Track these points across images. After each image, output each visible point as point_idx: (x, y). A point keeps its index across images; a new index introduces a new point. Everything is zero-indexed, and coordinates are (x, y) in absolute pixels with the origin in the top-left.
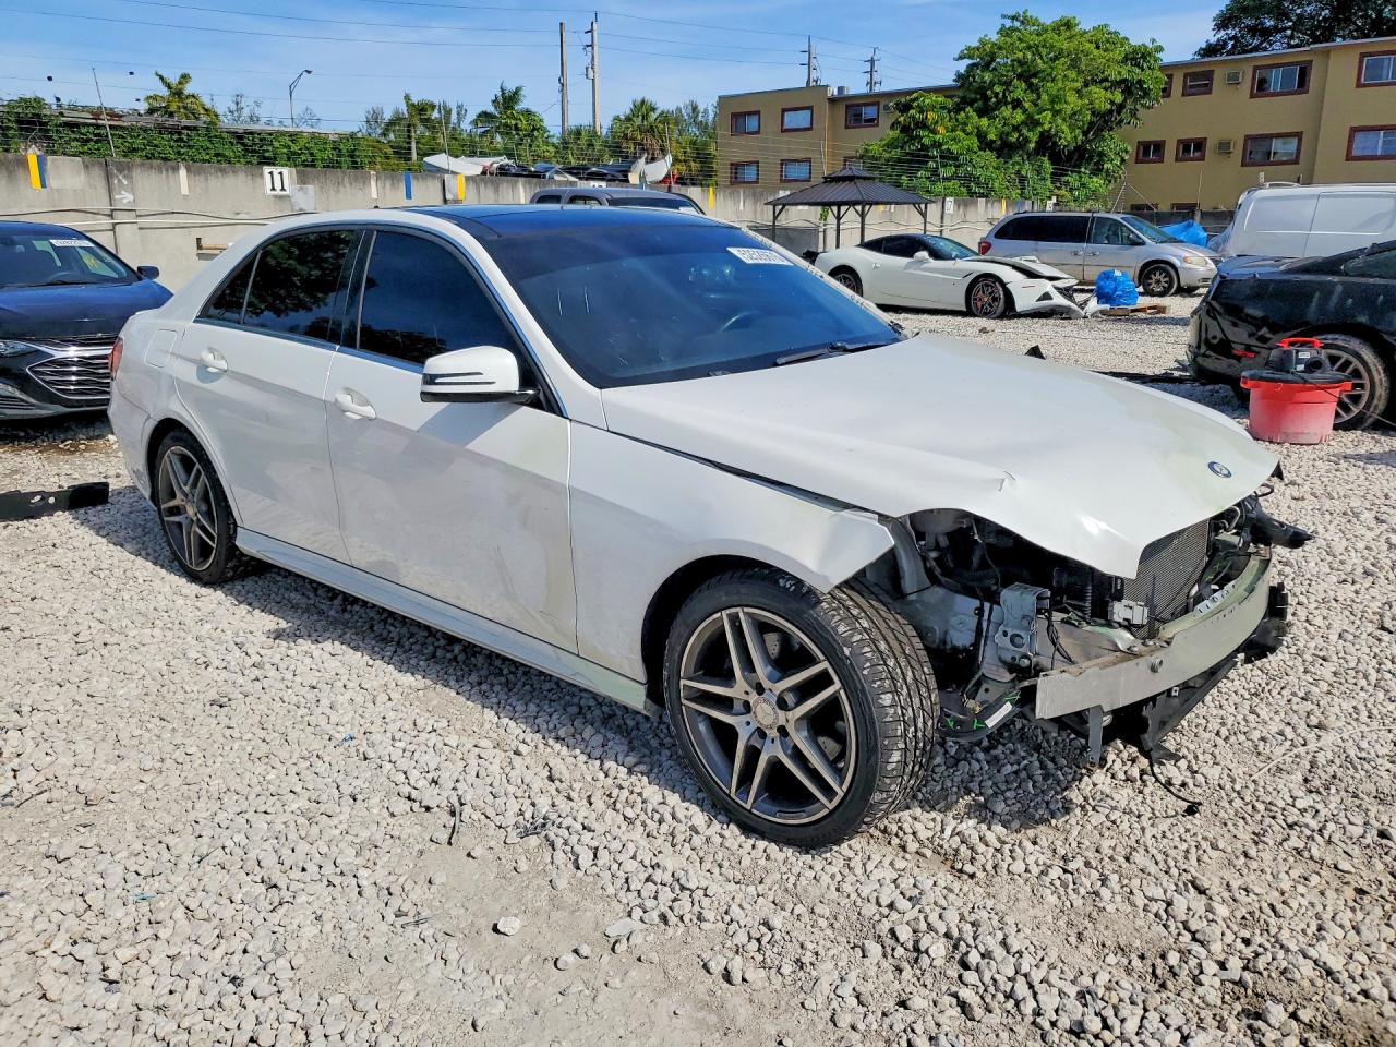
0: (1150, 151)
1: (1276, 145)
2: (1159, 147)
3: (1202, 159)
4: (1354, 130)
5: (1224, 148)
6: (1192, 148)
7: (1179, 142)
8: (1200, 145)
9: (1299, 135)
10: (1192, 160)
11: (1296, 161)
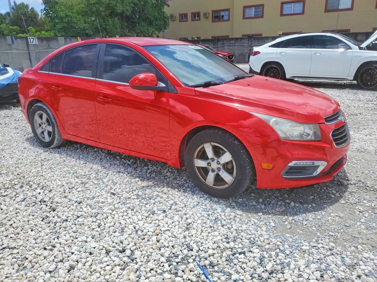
0: (183, 17)
1: (223, 13)
2: (186, 15)
3: (199, 20)
4: (245, 7)
5: (206, 15)
6: (196, 16)
7: (192, 13)
8: (198, 14)
9: (228, 10)
10: (196, 20)
11: (228, 20)
